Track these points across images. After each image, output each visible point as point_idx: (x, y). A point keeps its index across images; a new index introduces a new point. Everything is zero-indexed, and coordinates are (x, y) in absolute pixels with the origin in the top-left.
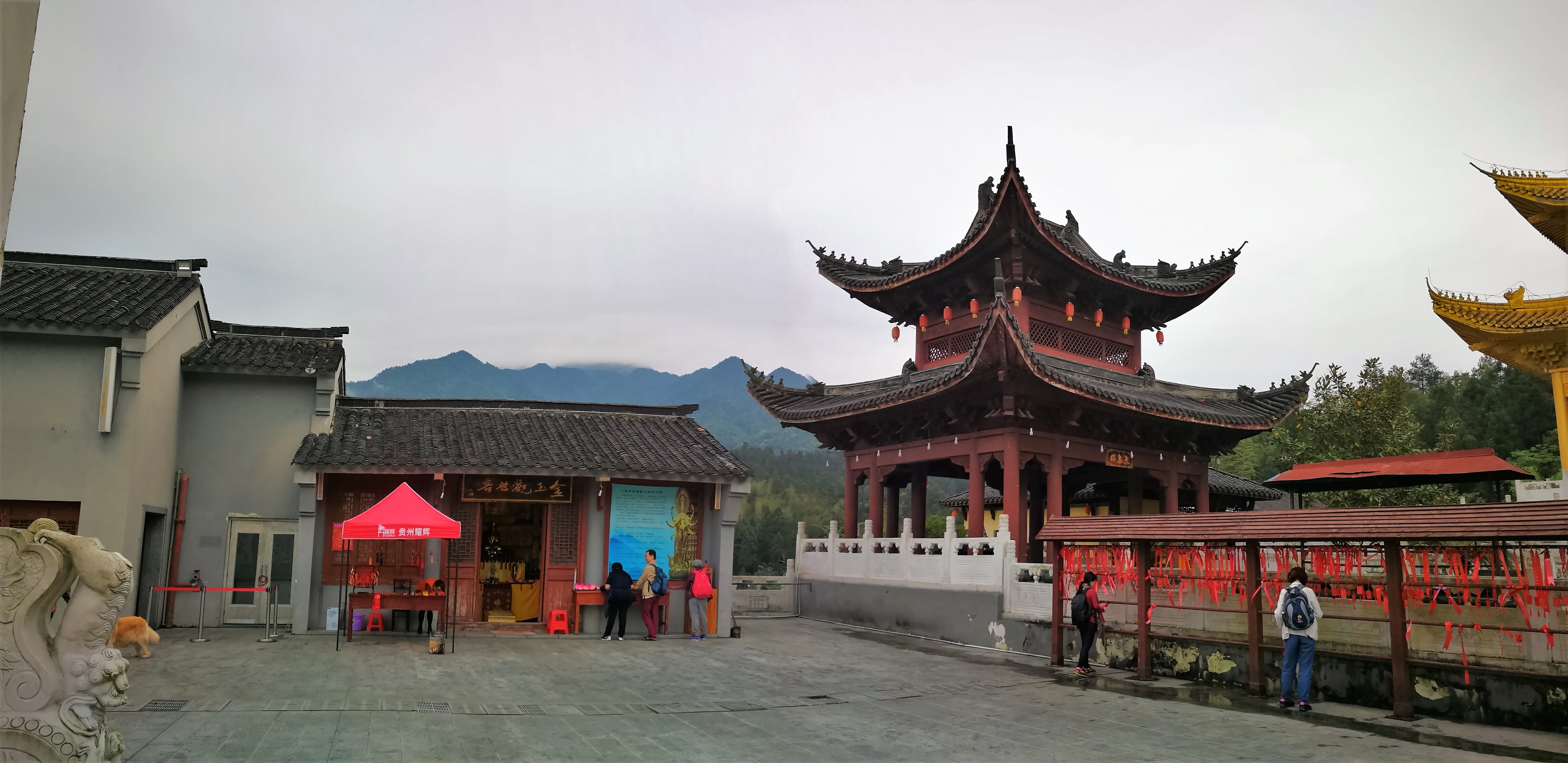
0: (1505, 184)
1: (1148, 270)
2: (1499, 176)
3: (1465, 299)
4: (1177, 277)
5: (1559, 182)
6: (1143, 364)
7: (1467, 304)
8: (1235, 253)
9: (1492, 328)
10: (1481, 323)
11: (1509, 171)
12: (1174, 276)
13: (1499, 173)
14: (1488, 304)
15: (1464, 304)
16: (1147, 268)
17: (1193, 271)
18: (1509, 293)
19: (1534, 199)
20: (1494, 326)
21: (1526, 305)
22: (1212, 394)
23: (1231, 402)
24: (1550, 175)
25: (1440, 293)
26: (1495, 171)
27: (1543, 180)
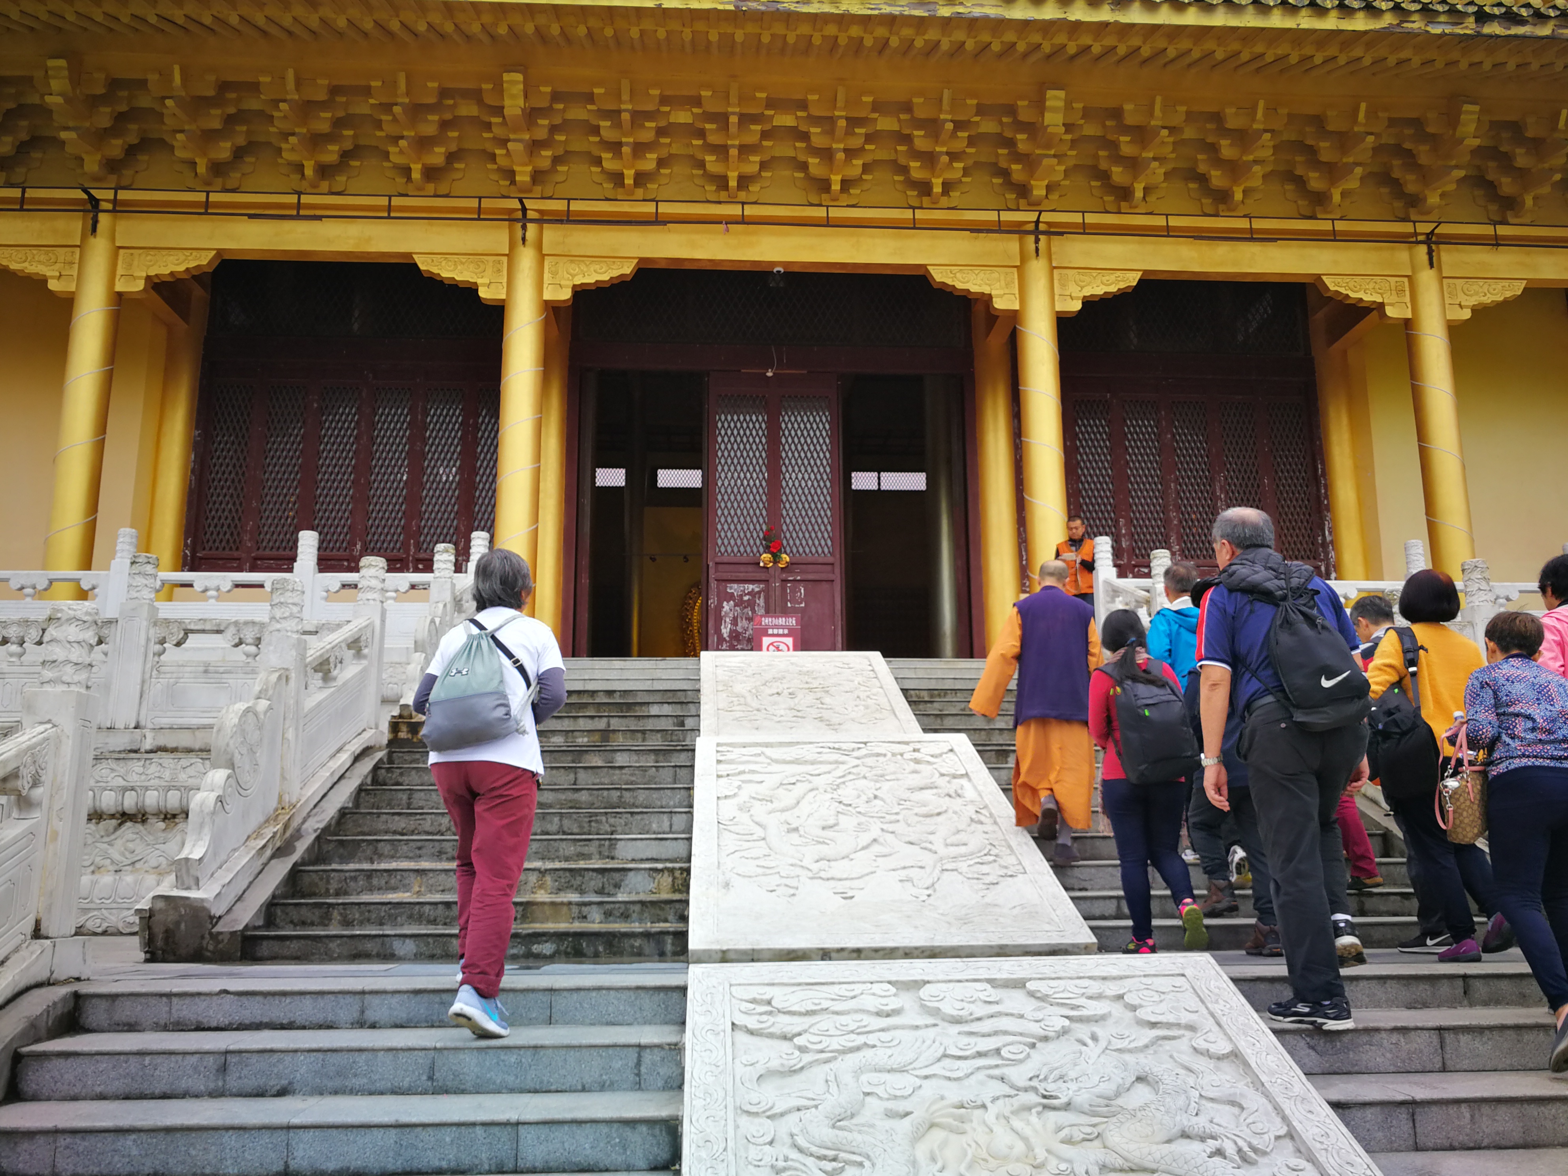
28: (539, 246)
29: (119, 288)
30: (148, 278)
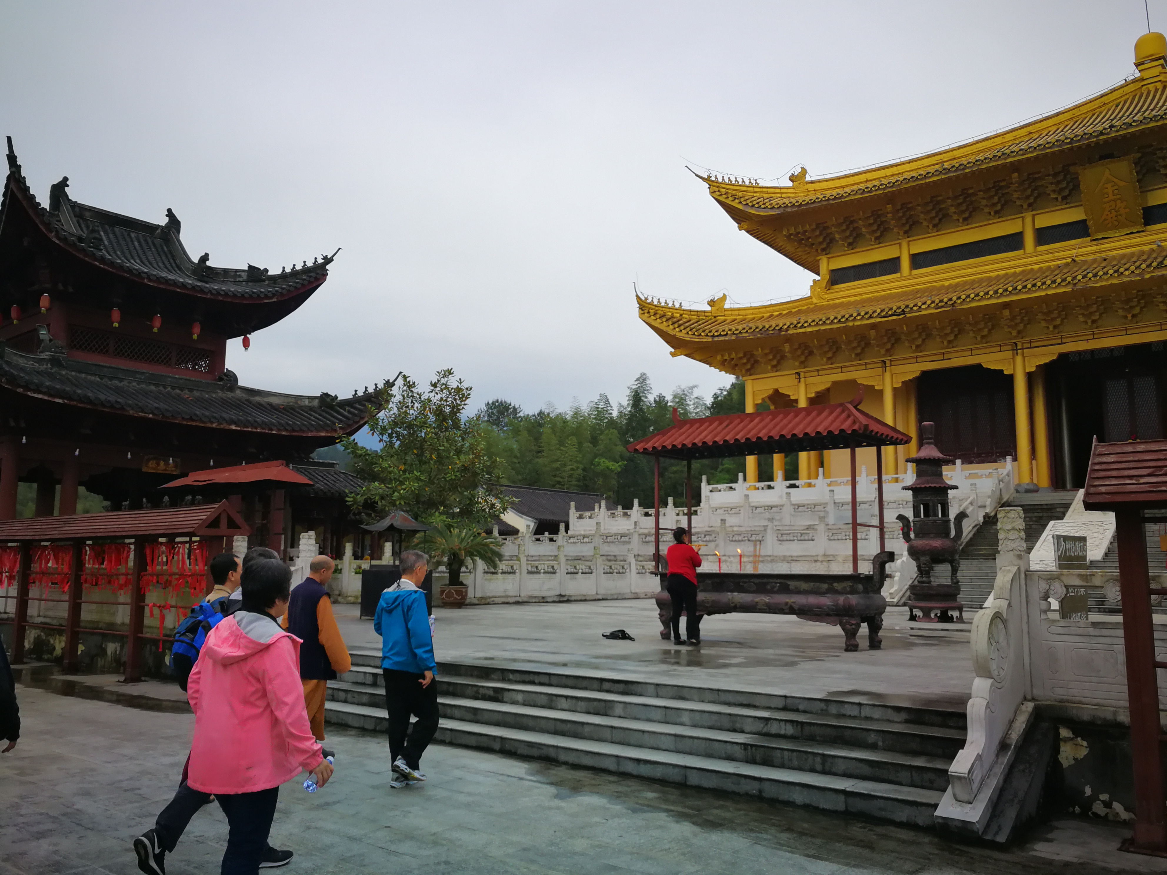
0: (717, 189)
1: (238, 274)
2: (713, 181)
3: (670, 305)
4: (267, 282)
5: (769, 190)
6: (225, 371)
7: (671, 310)
8: (328, 260)
9: (687, 336)
10: (677, 329)
11: (723, 177)
12: (264, 281)
13: (713, 179)
14: (691, 311)
15: (668, 310)
16: (236, 271)
17: (284, 276)
18: (712, 301)
19: (740, 207)
20: (688, 333)
21: (726, 313)
22: (293, 400)
23: (312, 409)
24: (762, 184)
25: (646, 299)
26: (709, 177)
27: (754, 187)
28: (1023, 354)
29: (894, 386)
30: (903, 382)
